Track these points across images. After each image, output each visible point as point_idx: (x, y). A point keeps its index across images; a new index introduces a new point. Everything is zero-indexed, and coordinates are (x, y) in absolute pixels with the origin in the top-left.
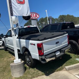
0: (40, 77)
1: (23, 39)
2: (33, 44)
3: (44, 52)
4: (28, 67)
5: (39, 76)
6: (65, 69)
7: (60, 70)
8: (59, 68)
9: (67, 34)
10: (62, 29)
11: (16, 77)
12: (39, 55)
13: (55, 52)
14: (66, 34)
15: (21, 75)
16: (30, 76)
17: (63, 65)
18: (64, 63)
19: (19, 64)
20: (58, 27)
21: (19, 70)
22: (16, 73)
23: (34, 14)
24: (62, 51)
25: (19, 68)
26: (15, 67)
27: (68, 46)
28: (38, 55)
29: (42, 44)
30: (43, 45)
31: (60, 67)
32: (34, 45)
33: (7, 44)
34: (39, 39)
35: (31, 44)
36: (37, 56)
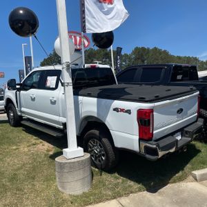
0: (135, 195)
1: (89, 95)
2: (122, 110)
3: (154, 132)
4: (97, 169)
5: (132, 192)
6: (191, 177)
7: (181, 179)
8: (177, 175)
9: (198, 92)
10: (171, 81)
11: (72, 193)
12: (140, 139)
13: (173, 134)
14: (195, 91)
15: (86, 190)
16: (110, 193)
17: (184, 167)
18: (187, 163)
19: (82, 161)
20: (162, 75)
21: (81, 177)
22: (72, 184)
23: (75, 35)
24: (187, 132)
25: (81, 171)
26: (71, 168)
27: (196, 121)
28: (137, 138)
29: (151, 111)
30: (154, 113)
31: (180, 173)
32: (129, 112)
33: (23, 109)
34: (144, 98)
35: (116, 110)
36: (133, 140)
